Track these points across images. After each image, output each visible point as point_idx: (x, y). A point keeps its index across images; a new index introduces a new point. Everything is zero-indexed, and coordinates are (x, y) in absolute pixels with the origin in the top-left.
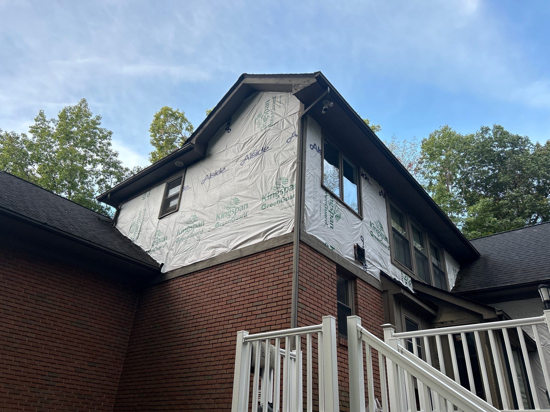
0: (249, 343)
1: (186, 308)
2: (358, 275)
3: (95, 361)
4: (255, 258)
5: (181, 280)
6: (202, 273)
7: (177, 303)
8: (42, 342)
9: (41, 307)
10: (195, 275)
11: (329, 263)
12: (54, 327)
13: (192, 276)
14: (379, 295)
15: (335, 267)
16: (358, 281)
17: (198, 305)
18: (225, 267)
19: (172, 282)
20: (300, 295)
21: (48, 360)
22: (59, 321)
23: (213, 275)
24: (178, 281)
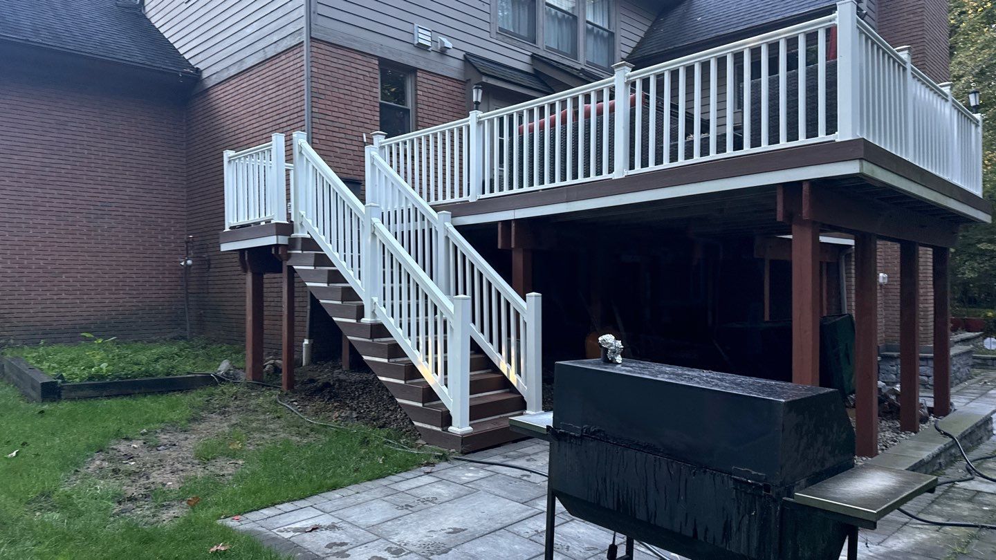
0: (232, 161)
1: (228, 123)
2: (418, 66)
3: (151, 187)
4: (277, 60)
5: (220, 88)
6: (236, 80)
7: (219, 118)
8: (82, 173)
9: (66, 136)
10: (231, 82)
11: (365, 59)
12: (90, 156)
13: (227, 84)
14: (460, 86)
15: (377, 62)
16: (419, 74)
17: (237, 119)
18: (254, 71)
19: (211, 92)
20: (314, 104)
21: (95, 191)
22: (93, 148)
23: (244, 83)
24: (216, 90)
